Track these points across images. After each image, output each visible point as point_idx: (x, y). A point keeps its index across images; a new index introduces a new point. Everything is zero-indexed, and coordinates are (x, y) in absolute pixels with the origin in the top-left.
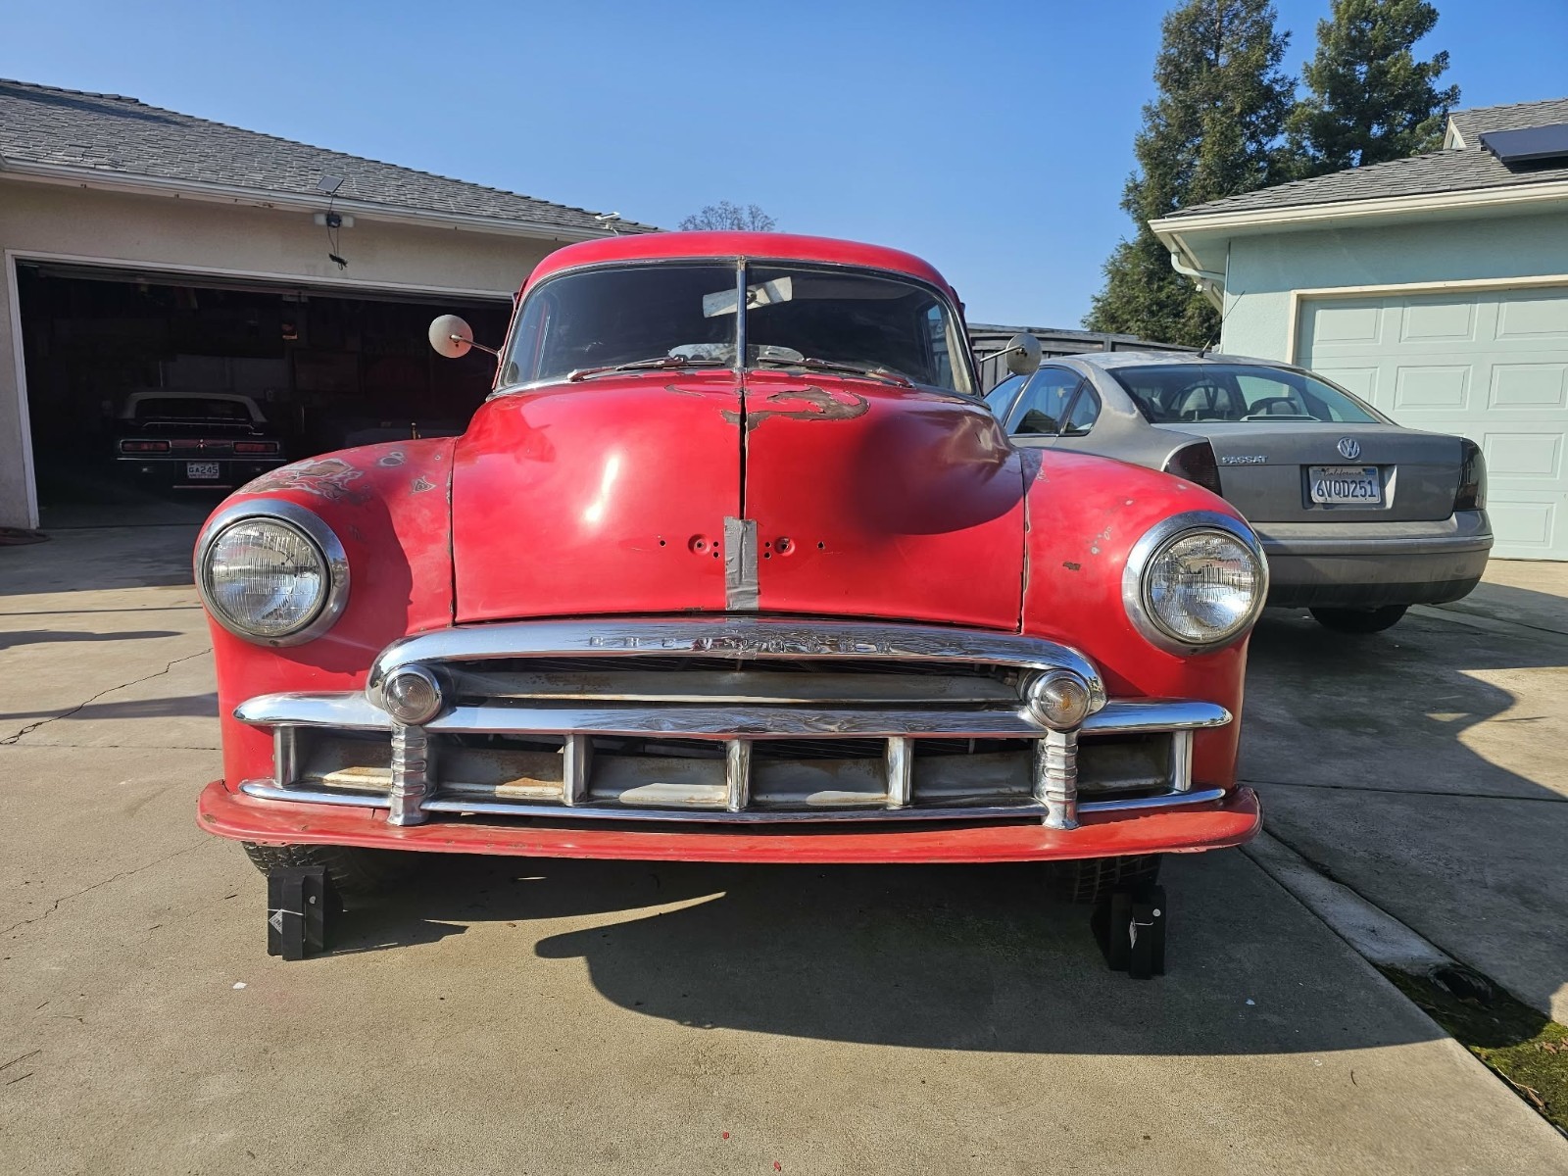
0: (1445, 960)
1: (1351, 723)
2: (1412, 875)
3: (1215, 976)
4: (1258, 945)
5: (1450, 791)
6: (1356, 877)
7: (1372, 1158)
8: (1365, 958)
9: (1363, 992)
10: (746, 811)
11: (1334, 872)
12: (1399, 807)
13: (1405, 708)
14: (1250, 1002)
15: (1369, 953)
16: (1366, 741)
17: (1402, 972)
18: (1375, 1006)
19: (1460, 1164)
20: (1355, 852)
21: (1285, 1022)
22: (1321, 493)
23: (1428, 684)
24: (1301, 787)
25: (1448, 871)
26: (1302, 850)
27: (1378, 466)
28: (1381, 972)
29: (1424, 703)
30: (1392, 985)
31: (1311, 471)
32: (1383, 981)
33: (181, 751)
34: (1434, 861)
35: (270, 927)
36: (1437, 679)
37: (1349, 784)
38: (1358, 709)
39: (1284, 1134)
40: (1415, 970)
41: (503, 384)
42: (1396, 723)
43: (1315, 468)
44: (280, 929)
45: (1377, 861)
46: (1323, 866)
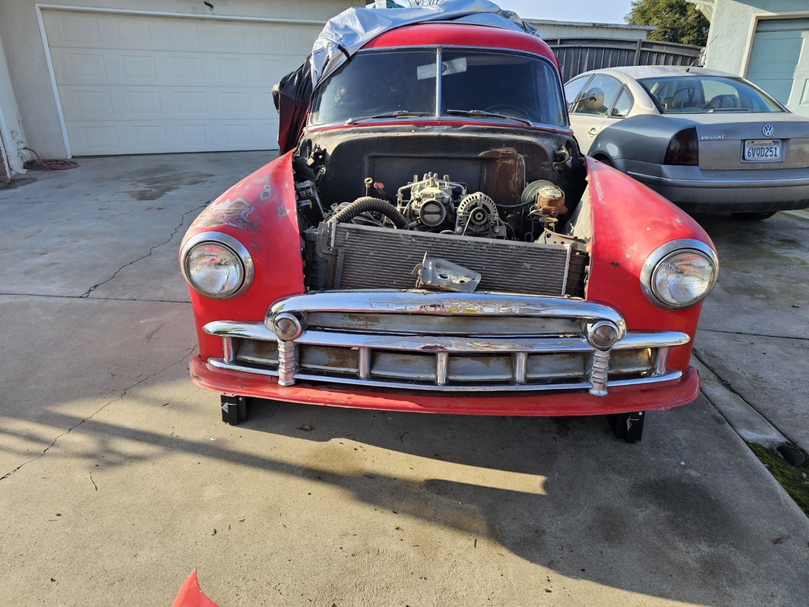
0: (783, 440)
1: (752, 291)
2: (772, 389)
3: (666, 448)
4: (689, 431)
5: (799, 337)
6: (743, 389)
7: (733, 549)
8: (743, 439)
9: (739, 459)
10: (445, 385)
11: (733, 386)
12: (772, 346)
13: (783, 281)
14: (683, 463)
15: (745, 436)
16: (759, 303)
17: (760, 446)
18: (745, 467)
19: (775, 554)
20: (745, 374)
21: (699, 475)
22: (749, 154)
23: (797, 265)
24: (721, 333)
25: (792, 387)
26: (717, 372)
27: (781, 139)
28: (749, 446)
29: (793, 278)
30: (754, 455)
31: (746, 143)
32: (750, 453)
33: (166, 303)
34: (785, 380)
35: (223, 410)
36: (803, 262)
37: (747, 331)
38: (757, 282)
39: (693, 535)
40: (767, 446)
41: (312, 122)
42: (776, 291)
43: (749, 141)
44: (227, 411)
45: (755, 380)
46: (727, 382)
